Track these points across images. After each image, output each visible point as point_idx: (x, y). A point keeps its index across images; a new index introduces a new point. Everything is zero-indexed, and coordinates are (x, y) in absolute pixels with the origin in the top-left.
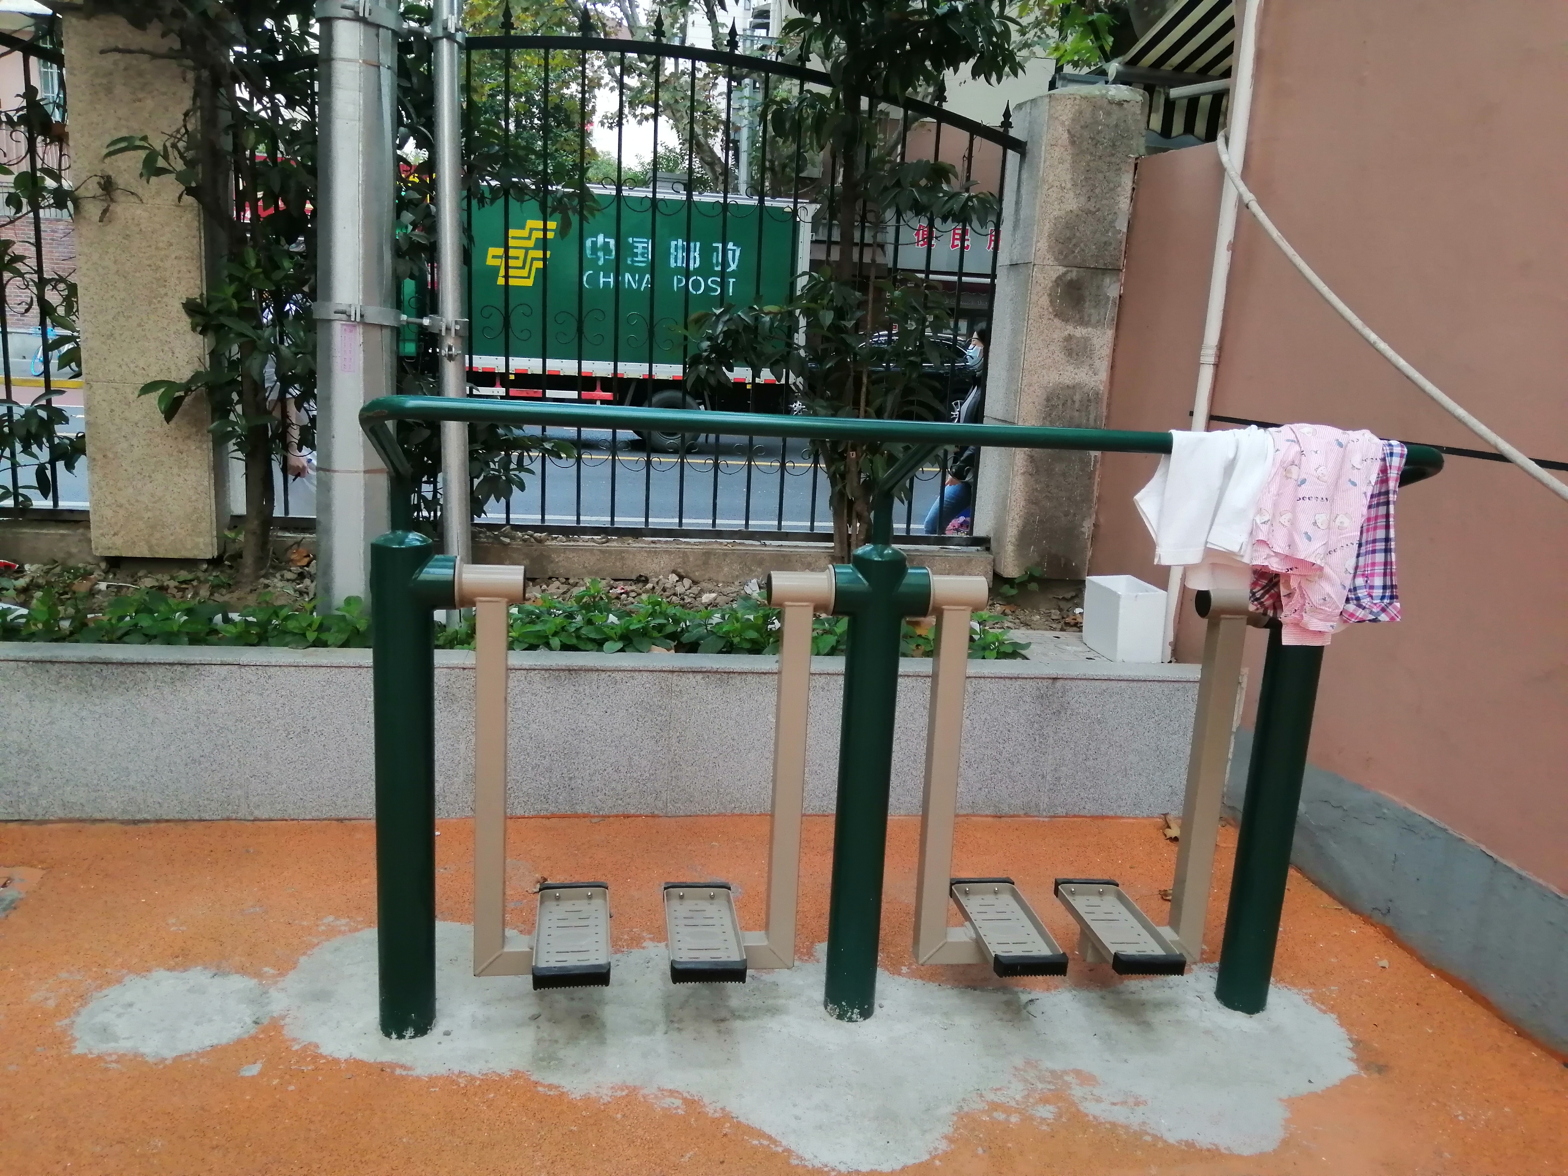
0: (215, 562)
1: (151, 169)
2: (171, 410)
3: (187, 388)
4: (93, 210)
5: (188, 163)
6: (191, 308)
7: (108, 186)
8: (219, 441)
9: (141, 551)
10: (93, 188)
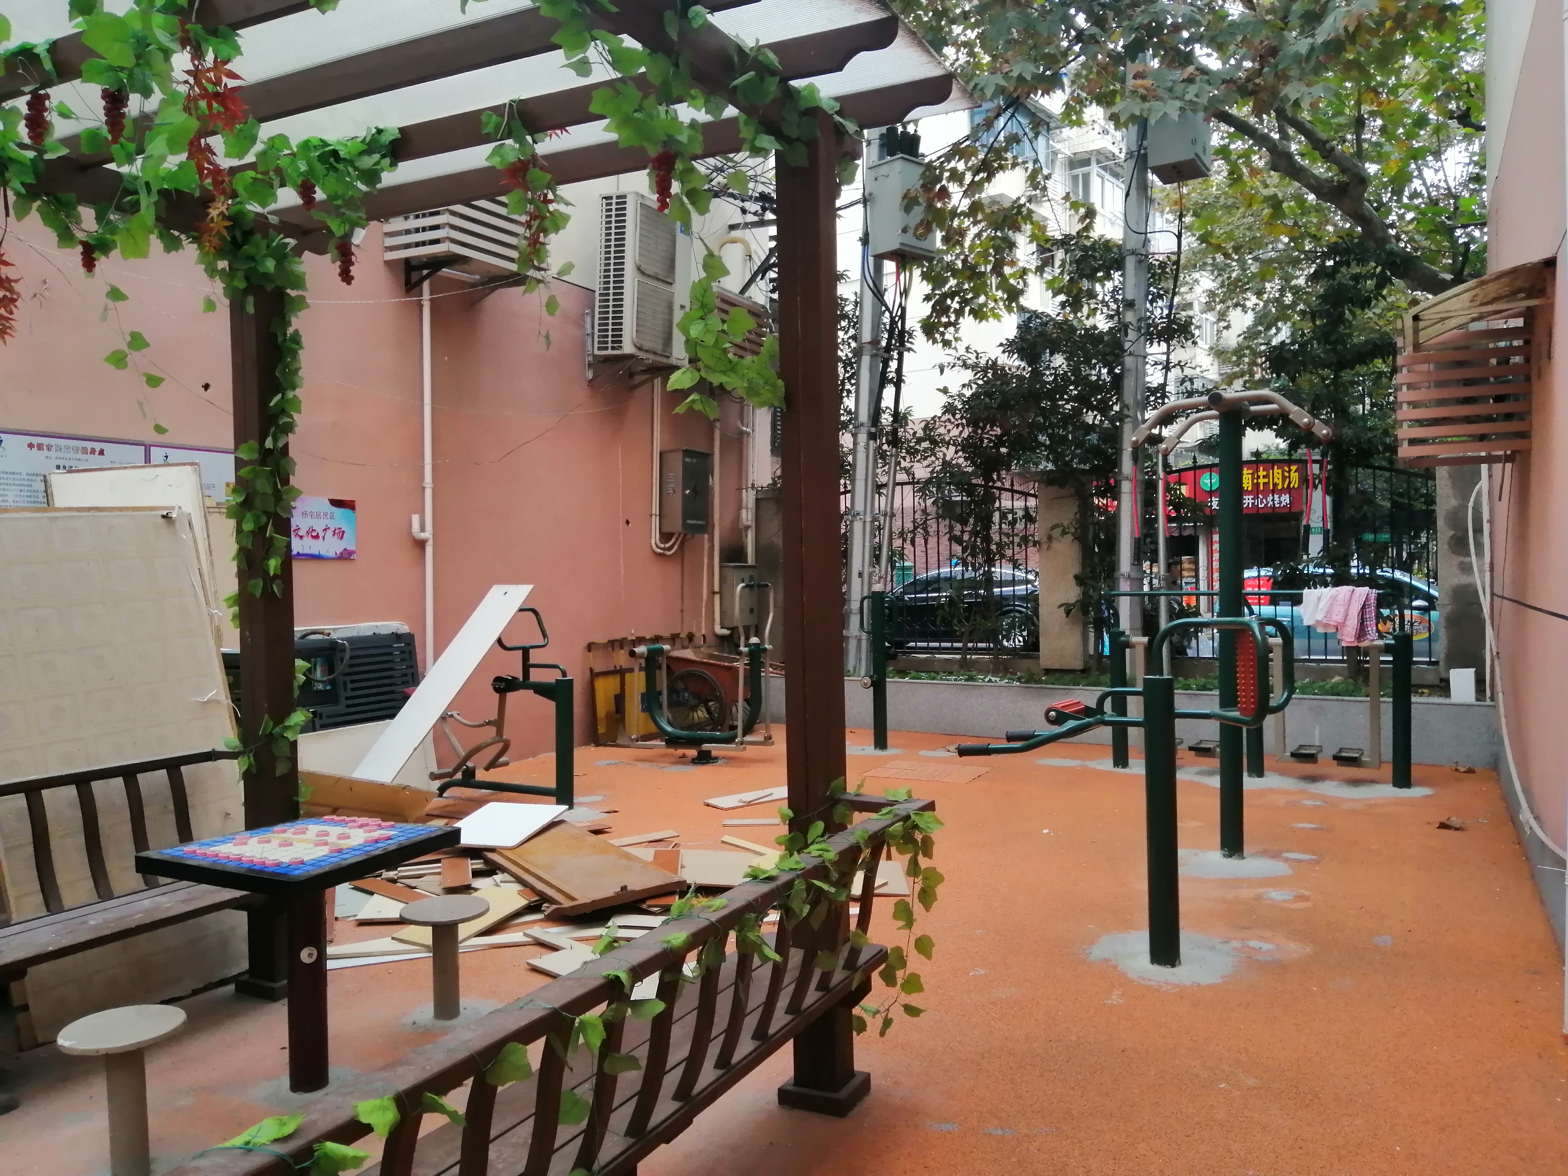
0: (1083, 671)
1: (1064, 533)
2: (1068, 613)
3: (1074, 605)
4: (1045, 547)
5: (1076, 529)
6: (1076, 577)
7: (1050, 538)
8: (1085, 625)
9: (1057, 667)
10: (1045, 539)
